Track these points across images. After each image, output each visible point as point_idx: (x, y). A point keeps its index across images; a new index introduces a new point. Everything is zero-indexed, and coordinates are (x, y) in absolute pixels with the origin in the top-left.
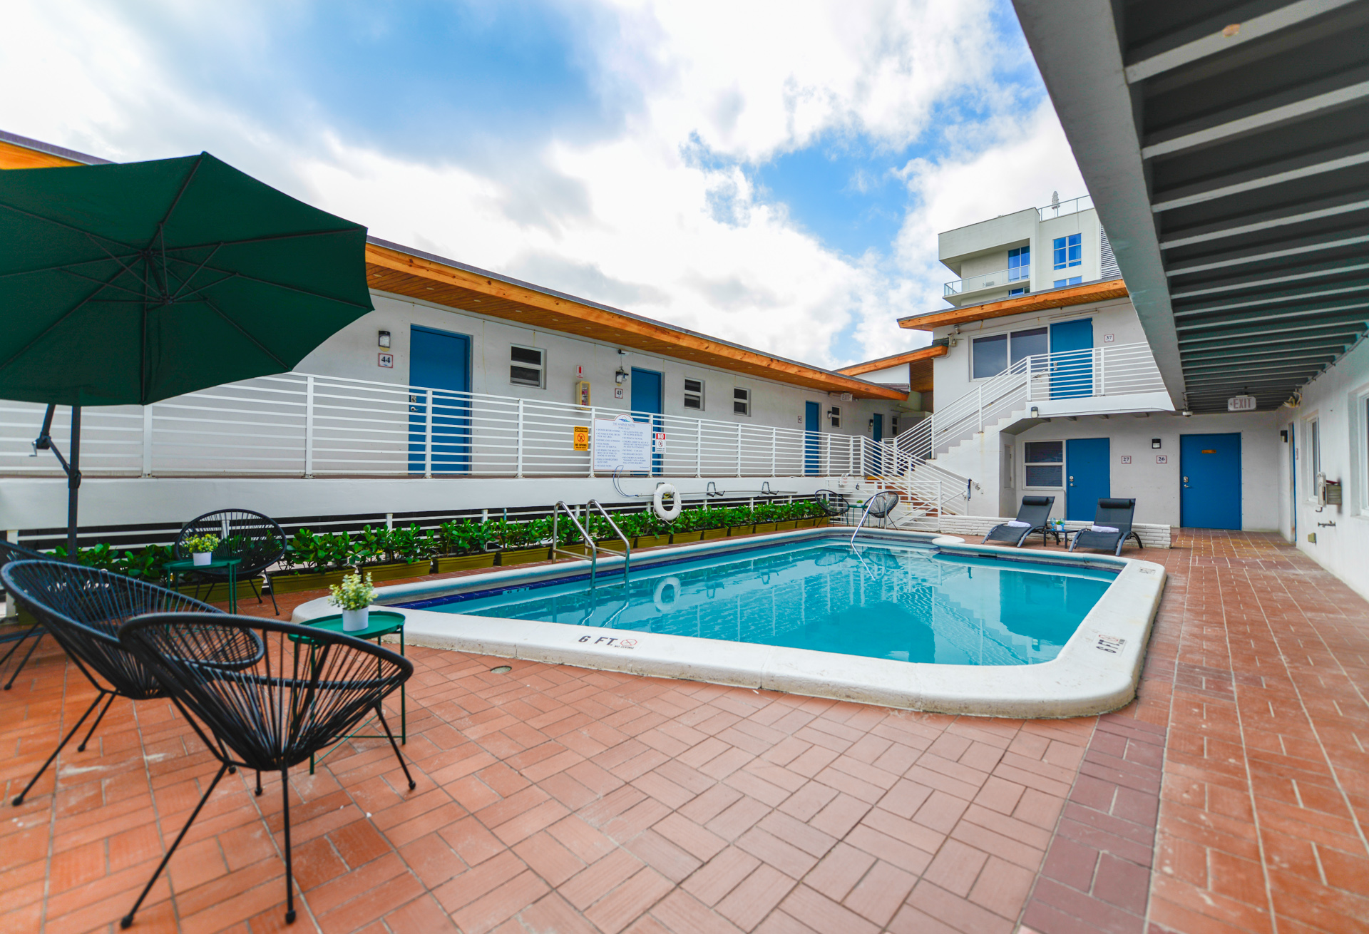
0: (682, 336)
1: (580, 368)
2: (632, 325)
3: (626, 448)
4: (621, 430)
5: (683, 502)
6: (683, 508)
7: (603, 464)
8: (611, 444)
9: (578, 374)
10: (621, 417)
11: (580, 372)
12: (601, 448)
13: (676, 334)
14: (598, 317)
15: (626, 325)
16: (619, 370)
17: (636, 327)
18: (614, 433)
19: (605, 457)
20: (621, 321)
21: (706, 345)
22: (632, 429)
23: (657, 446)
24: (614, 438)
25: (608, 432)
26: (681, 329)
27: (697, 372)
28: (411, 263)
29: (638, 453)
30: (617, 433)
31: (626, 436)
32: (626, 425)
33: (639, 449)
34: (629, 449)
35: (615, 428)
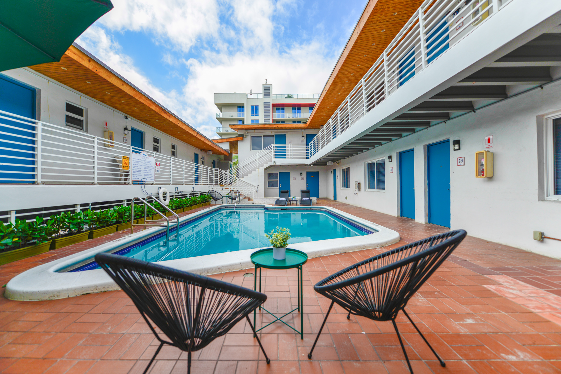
0: (171, 116)
1: (106, 123)
2: (153, 106)
3: (145, 169)
4: (143, 160)
5: (170, 196)
6: (171, 199)
7: (136, 177)
8: (139, 167)
9: (105, 126)
10: (143, 153)
11: (106, 125)
12: (135, 169)
16: (125, 127)
18: (140, 161)
19: (136, 174)
20: (149, 102)
22: (147, 160)
23: (157, 169)
24: (140, 163)
25: (138, 160)
27: (159, 135)
29: (150, 172)
30: (141, 161)
31: (145, 163)
32: (145, 157)
33: (150, 170)
34: (146, 170)
35: (141, 158)
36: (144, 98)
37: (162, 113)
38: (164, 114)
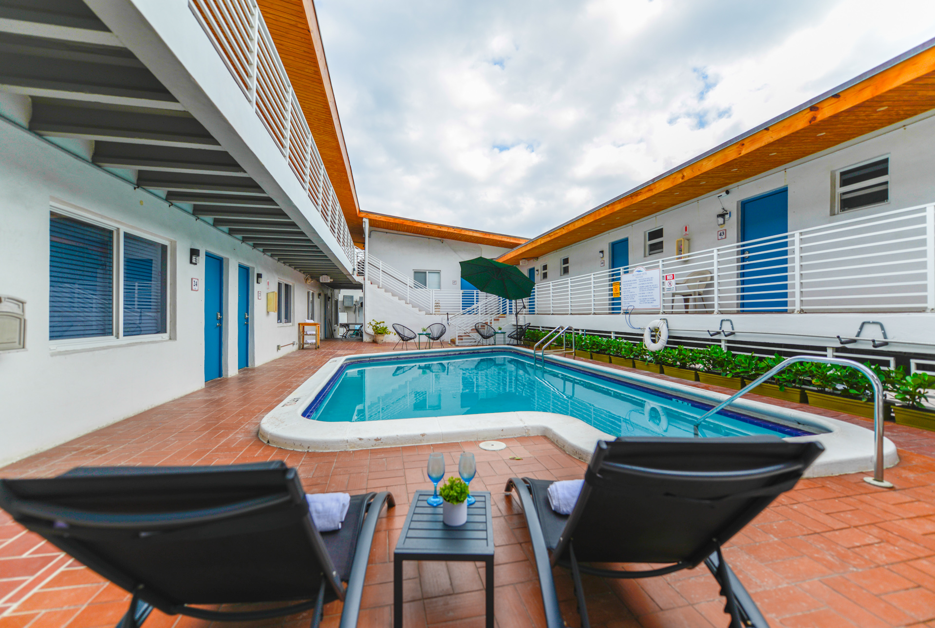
0: (652, 187)
1: (686, 228)
2: (616, 206)
3: (641, 292)
4: (637, 279)
5: (670, 337)
6: (668, 342)
7: (627, 305)
8: (632, 290)
9: (684, 233)
10: (637, 269)
11: (686, 230)
12: (626, 294)
13: (647, 189)
14: (599, 214)
15: (613, 208)
16: (721, 212)
17: (619, 205)
18: (633, 282)
19: (628, 300)
20: (610, 208)
21: (680, 175)
22: (645, 277)
23: (667, 286)
24: (633, 285)
25: (630, 282)
26: (648, 182)
28: (550, 236)
29: (650, 294)
30: (635, 282)
31: (641, 283)
32: (640, 274)
33: (650, 291)
34: (643, 292)
35: (634, 278)
36: (601, 211)
37: (635, 199)
38: (639, 197)
